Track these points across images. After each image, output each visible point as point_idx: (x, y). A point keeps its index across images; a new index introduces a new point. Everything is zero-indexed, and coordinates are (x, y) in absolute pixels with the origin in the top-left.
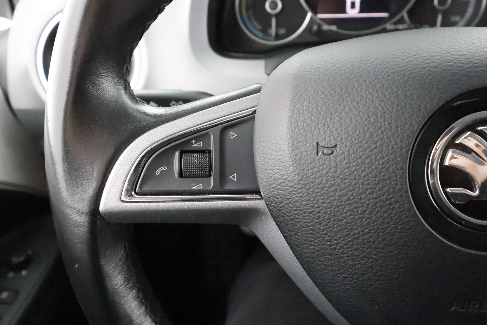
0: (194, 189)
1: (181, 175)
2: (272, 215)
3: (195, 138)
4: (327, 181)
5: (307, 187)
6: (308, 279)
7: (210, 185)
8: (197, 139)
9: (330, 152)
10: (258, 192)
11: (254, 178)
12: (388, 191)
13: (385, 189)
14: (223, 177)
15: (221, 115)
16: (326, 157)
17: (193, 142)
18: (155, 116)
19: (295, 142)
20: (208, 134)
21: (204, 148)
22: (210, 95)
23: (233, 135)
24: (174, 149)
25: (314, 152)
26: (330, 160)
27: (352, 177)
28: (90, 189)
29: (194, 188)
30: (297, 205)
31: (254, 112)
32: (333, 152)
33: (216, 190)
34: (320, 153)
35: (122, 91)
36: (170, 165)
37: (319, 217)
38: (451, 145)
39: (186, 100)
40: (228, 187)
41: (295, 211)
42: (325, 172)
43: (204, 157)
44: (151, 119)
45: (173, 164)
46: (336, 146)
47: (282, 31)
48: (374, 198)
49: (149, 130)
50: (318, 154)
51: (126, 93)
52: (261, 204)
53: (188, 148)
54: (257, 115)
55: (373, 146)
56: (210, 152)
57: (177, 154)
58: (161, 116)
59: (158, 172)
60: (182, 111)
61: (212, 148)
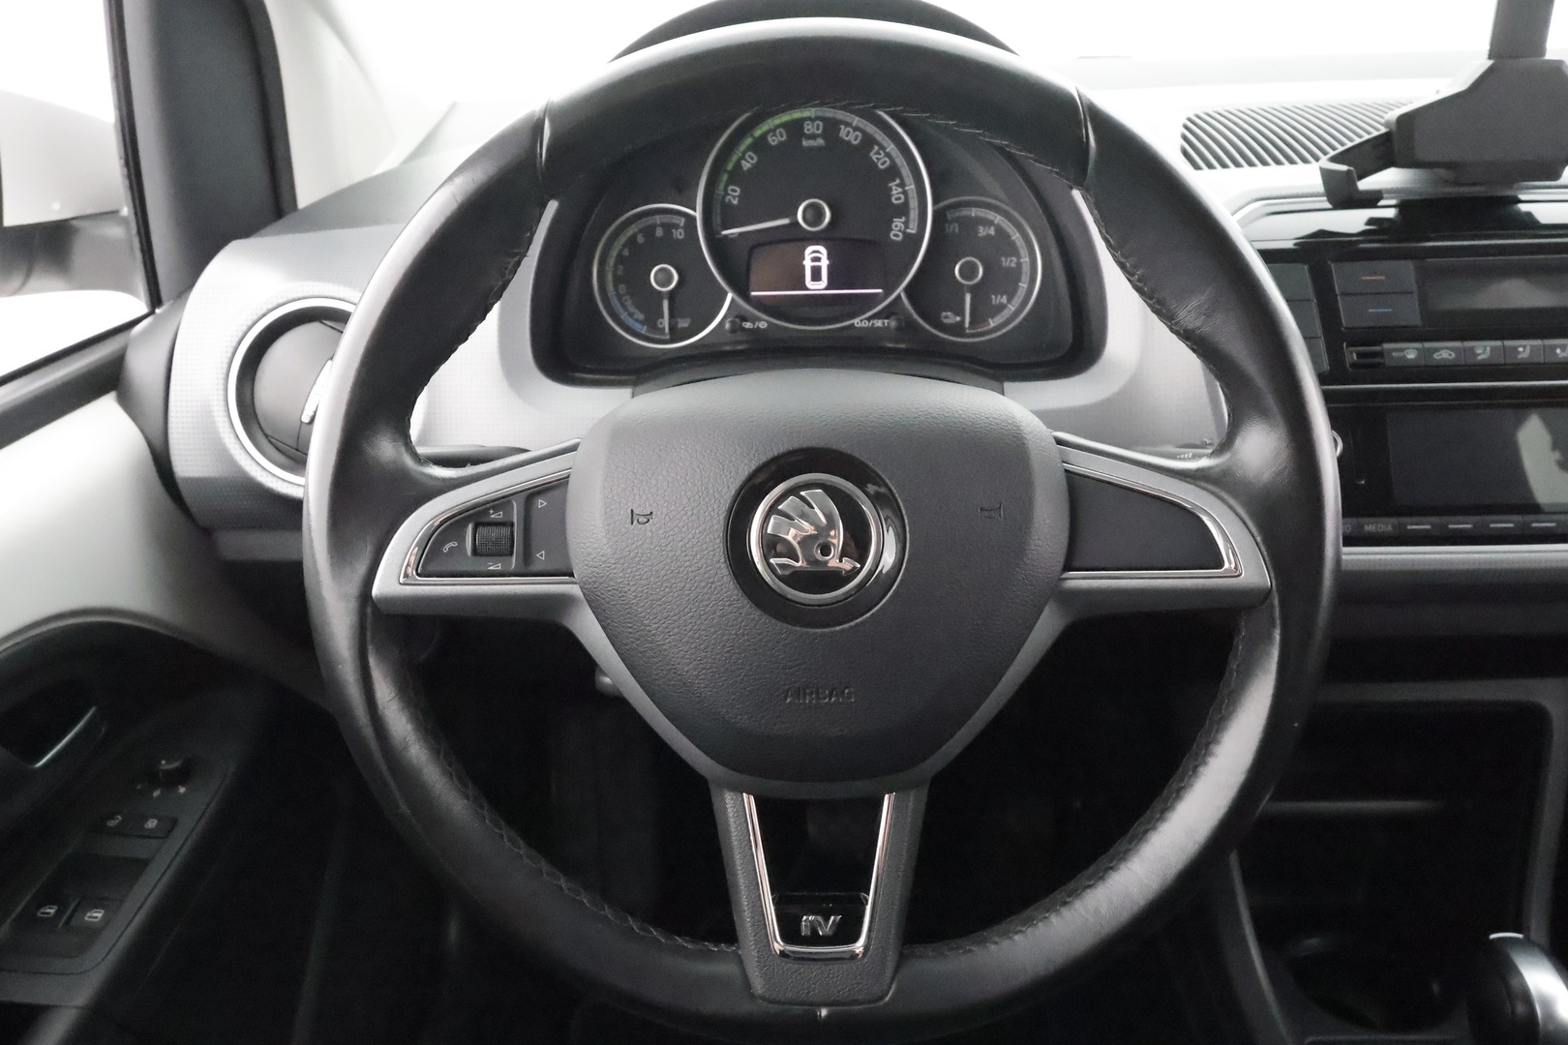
0: (492, 570)
1: (475, 552)
2: (588, 602)
3: (493, 508)
4: (642, 554)
5: (622, 561)
6: (622, 666)
7: (511, 565)
8: (496, 509)
9: (646, 520)
10: (571, 575)
11: (566, 556)
12: (706, 563)
13: (703, 561)
14: (527, 556)
15: (527, 479)
16: (640, 526)
17: (491, 511)
18: (444, 480)
19: (608, 510)
20: (509, 502)
21: (506, 519)
22: (527, 451)
23: (542, 504)
24: (467, 520)
25: (629, 520)
26: (646, 530)
27: (669, 548)
28: (362, 569)
29: (491, 568)
30: (612, 583)
31: (568, 477)
32: (649, 520)
33: (518, 571)
34: (635, 522)
35: (403, 449)
36: (462, 540)
37: (636, 597)
38: (772, 510)
39: (475, 460)
40: (536, 568)
41: (610, 591)
42: (641, 542)
43: (505, 531)
44: (439, 484)
45: (465, 538)
46: (651, 513)
47: (683, 323)
48: (693, 572)
49: (435, 497)
50: (632, 523)
51: (407, 451)
52: (575, 590)
53: (485, 519)
54: (571, 479)
55: (690, 513)
56: (512, 525)
57: (470, 527)
58: (451, 479)
59: (446, 548)
60: (477, 473)
61: (515, 520)
